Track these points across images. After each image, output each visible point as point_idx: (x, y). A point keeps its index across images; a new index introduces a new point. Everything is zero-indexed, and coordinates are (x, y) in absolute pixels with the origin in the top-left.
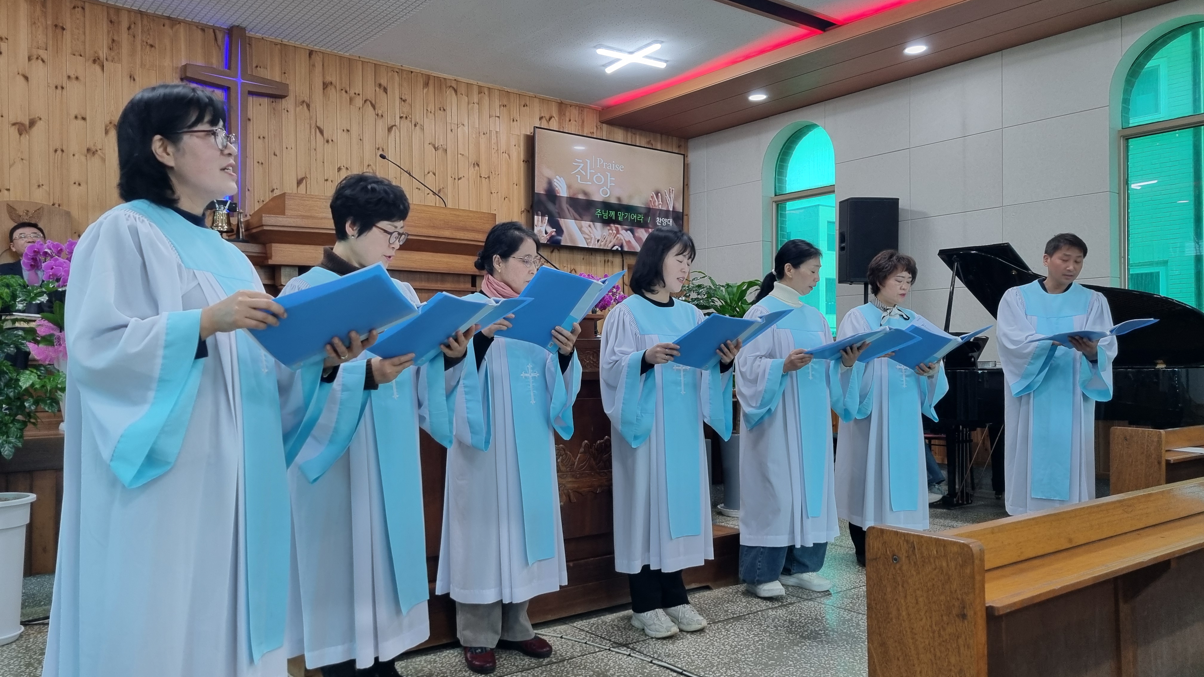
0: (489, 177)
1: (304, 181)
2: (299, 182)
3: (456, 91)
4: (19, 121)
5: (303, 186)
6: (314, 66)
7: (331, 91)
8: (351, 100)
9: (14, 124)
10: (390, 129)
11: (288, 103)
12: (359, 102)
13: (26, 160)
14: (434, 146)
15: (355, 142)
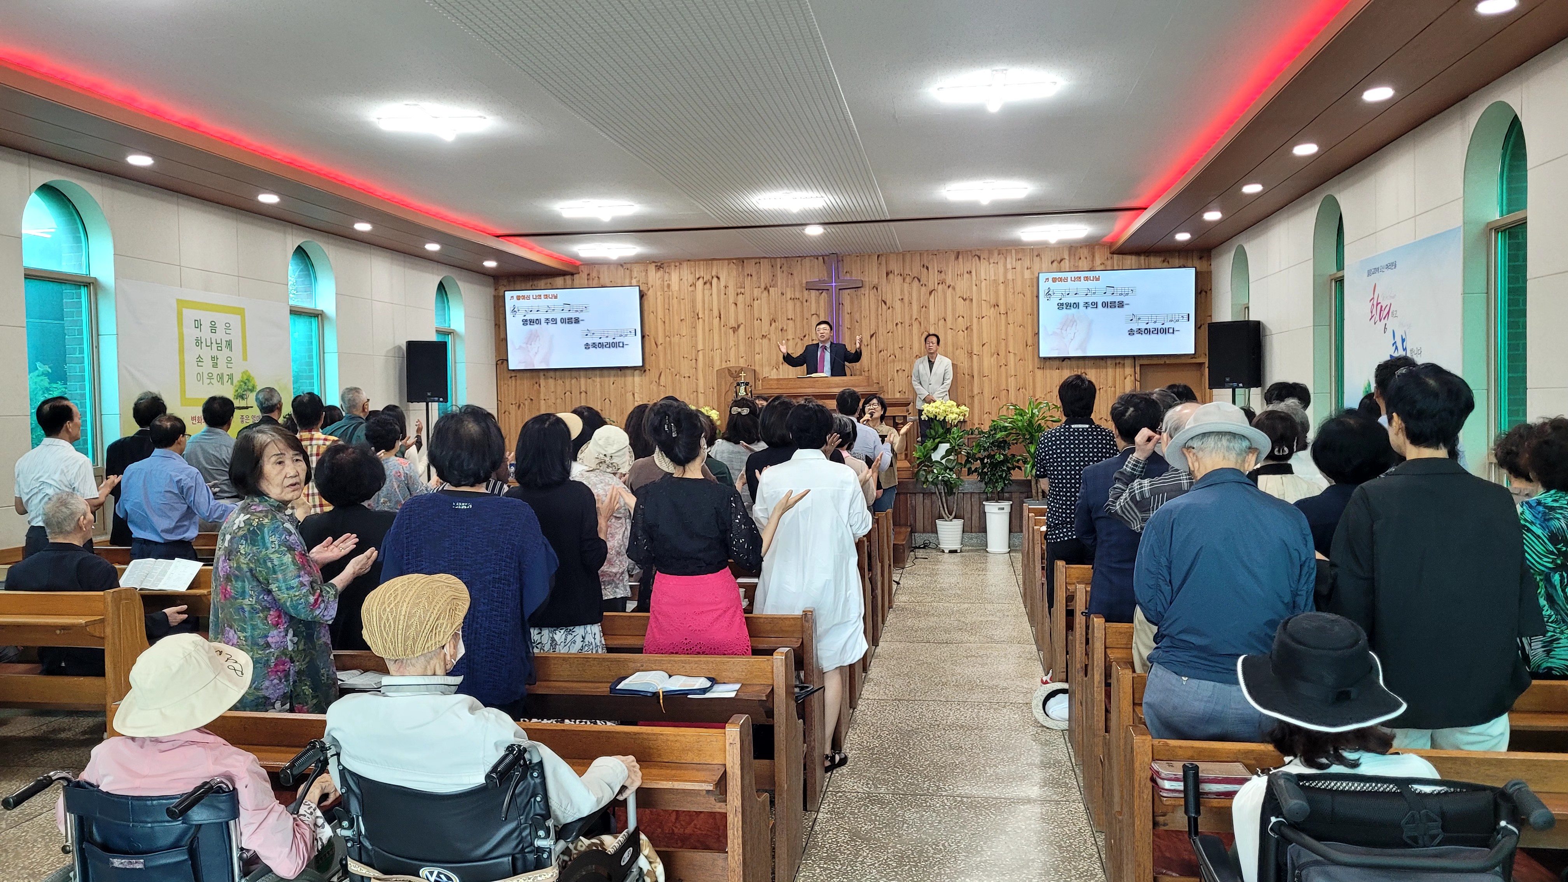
0: (1007, 313)
1: (874, 335)
2: (872, 336)
3: (979, 258)
5: (874, 338)
6: (880, 264)
7: (891, 276)
8: (904, 280)
10: (931, 293)
11: (865, 291)
12: (908, 280)
13: (737, 345)
14: (963, 298)
15: (906, 305)
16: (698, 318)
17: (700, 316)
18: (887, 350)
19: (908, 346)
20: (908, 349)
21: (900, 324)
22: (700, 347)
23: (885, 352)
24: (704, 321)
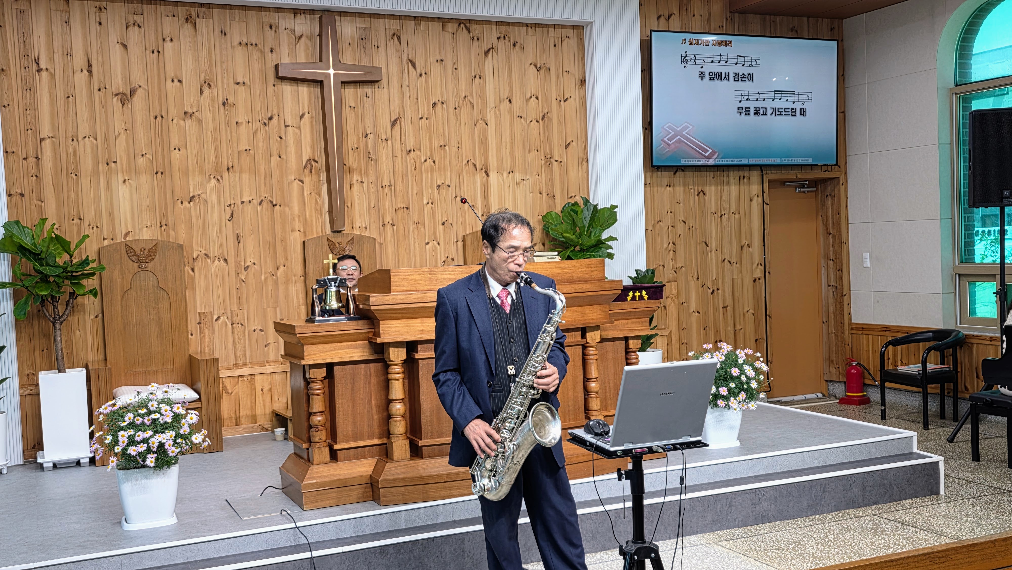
1: (398, 122)
2: (393, 124)
4: (121, 90)
5: (397, 127)
9: (116, 95)
10: (487, 53)
13: (130, 130)
14: (536, 66)
15: (450, 71)
16: (39, 70)
17: (43, 65)
18: (420, 150)
19: (454, 143)
20: (454, 149)
21: (439, 105)
22: (46, 131)
23: (417, 152)
24: (53, 76)
